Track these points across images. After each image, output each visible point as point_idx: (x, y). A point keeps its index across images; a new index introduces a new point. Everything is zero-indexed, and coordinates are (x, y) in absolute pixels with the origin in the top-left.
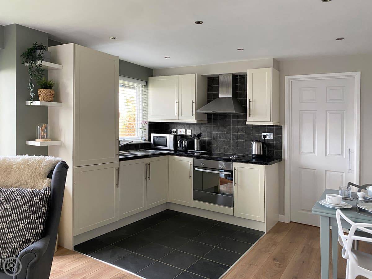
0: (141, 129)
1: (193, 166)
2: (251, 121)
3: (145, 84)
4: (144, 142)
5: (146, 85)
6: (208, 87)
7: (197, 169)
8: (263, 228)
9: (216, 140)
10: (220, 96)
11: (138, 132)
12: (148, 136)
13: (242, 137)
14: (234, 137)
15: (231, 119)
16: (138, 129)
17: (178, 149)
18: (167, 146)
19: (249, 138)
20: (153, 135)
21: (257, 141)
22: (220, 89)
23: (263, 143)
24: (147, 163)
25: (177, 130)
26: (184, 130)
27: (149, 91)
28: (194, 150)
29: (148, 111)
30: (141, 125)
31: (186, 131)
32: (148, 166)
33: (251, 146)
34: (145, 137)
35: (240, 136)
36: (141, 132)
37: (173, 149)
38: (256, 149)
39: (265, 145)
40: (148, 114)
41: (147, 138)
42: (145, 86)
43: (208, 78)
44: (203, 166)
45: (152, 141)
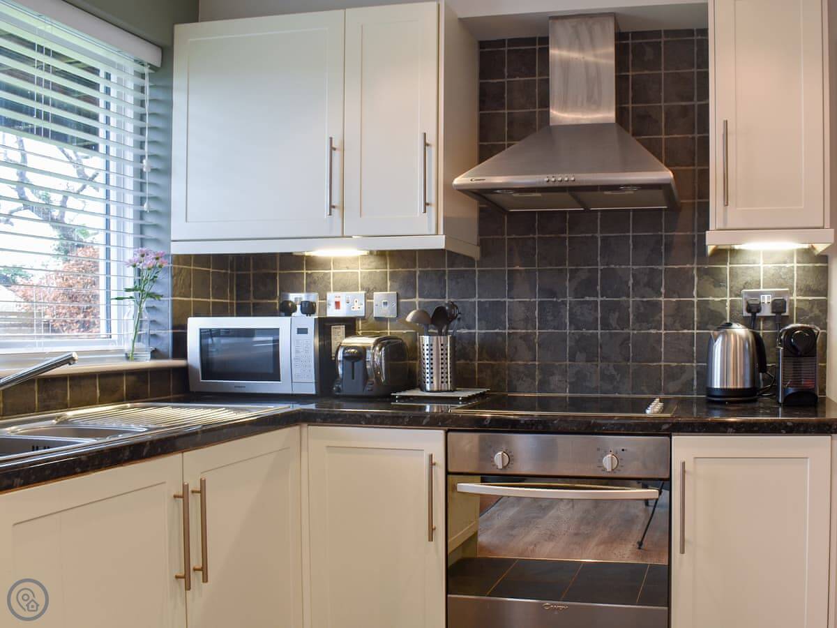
0: (131, 294)
1: (447, 473)
3: (151, 55)
4: (146, 362)
5: (157, 63)
6: (481, 84)
7: (467, 488)
11: (114, 310)
12: (170, 331)
15: (599, 235)
16: (114, 295)
17: (339, 390)
20: (195, 325)
24: (185, 487)
25: (322, 298)
27: (178, 98)
28: (423, 388)
29: (167, 202)
30: (130, 271)
32: (194, 502)
34: (154, 336)
35: (642, 309)
36: (130, 308)
37: (311, 390)
40: (168, 215)
41: (166, 343)
42: (152, 67)
44: (504, 467)
45: (194, 358)
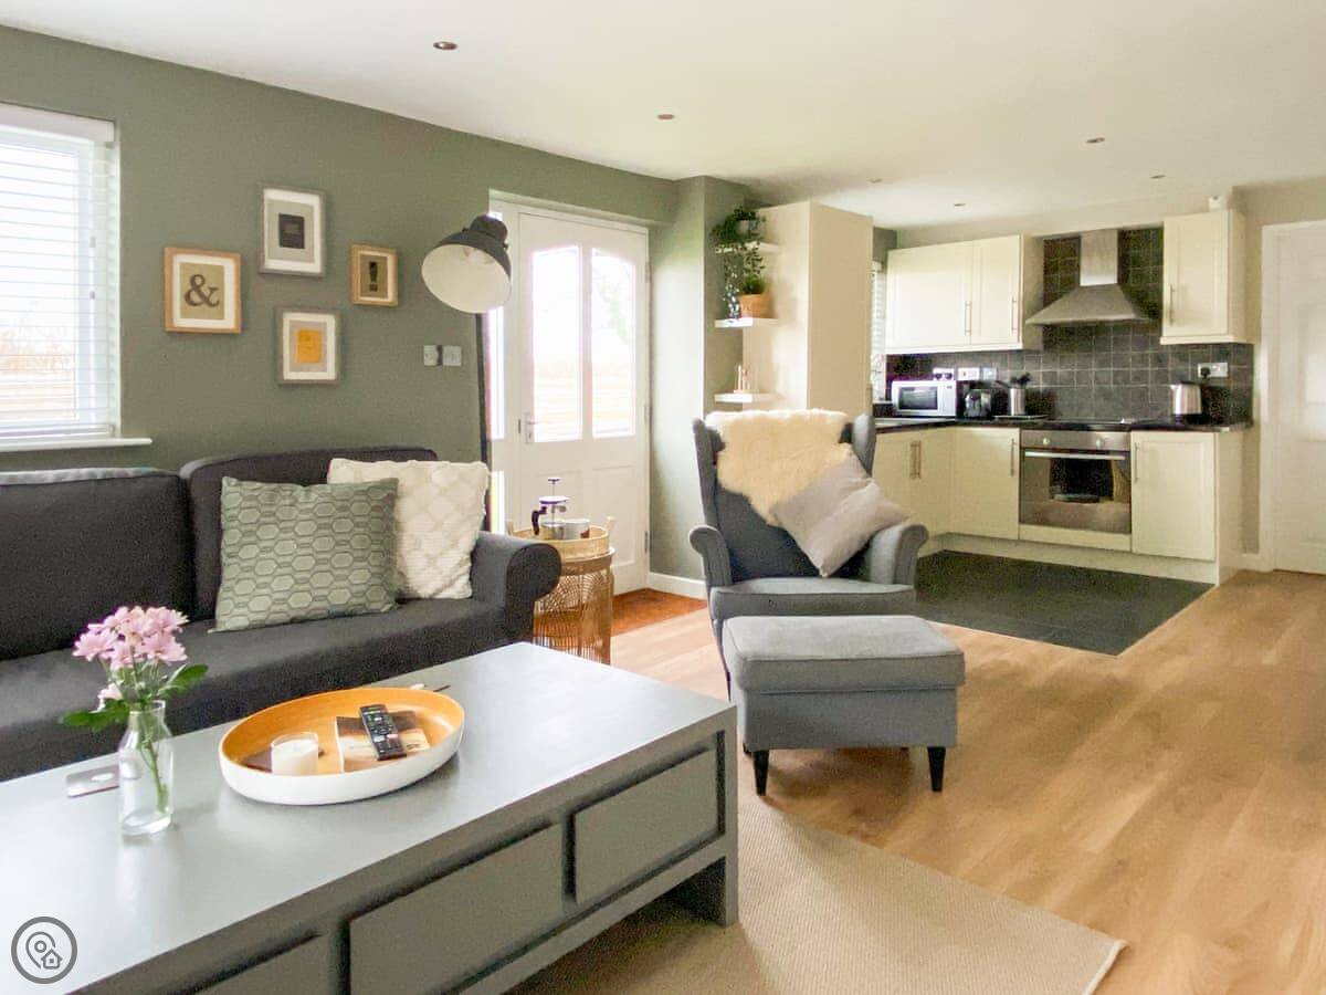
1: (1021, 448)
2: (1171, 335)
6: (1045, 263)
7: (1028, 454)
8: (1212, 576)
9: (1068, 389)
10: (1085, 281)
12: (884, 388)
13: (1140, 377)
14: (1119, 379)
15: (1112, 336)
17: (968, 414)
18: (936, 408)
19: (1163, 379)
20: (897, 385)
21: (1185, 383)
22: (1084, 264)
23: (1203, 388)
25: (956, 372)
26: (977, 370)
28: (1009, 414)
31: (981, 372)
33: (1170, 397)
35: (1137, 374)
37: (954, 415)
38: (1182, 400)
39: (1207, 392)
41: (883, 395)
43: (1047, 242)
44: (1047, 445)
45: (895, 400)
